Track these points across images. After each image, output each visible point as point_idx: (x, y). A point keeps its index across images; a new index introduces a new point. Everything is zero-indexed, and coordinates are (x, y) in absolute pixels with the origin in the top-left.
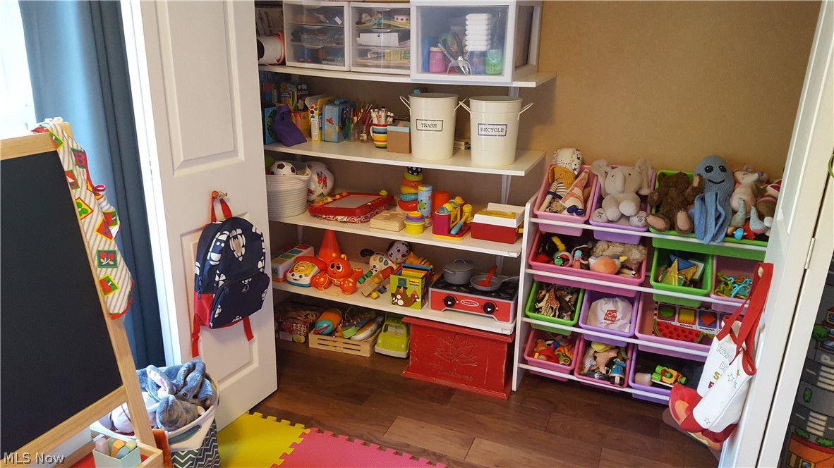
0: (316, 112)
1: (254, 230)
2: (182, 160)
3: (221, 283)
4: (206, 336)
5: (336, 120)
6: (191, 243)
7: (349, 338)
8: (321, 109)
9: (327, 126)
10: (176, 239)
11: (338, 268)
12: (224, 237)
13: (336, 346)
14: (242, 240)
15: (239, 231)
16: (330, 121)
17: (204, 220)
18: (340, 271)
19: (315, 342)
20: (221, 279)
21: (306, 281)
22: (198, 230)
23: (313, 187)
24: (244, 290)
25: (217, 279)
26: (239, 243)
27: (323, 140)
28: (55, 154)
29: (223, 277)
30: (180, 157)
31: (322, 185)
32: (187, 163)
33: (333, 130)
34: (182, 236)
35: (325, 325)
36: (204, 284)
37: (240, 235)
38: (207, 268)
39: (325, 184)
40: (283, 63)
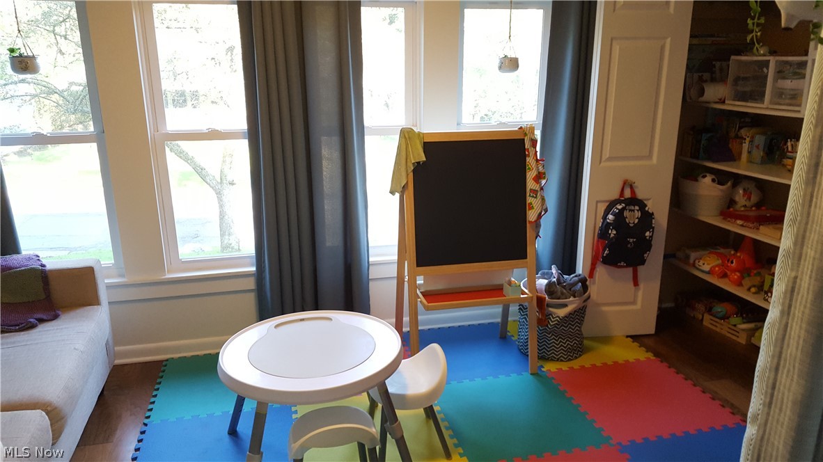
0: (748, 139)
1: (647, 209)
2: (608, 156)
3: (612, 235)
4: (601, 270)
5: (761, 147)
6: (602, 208)
7: (735, 326)
8: (753, 137)
9: (755, 152)
10: (593, 203)
11: (732, 262)
12: (620, 207)
13: (722, 328)
14: (638, 214)
15: (637, 208)
16: (758, 147)
17: (615, 195)
18: (733, 265)
19: (708, 321)
20: (613, 233)
21: (707, 268)
22: (608, 201)
23: (737, 199)
24: (629, 246)
25: (610, 232)
26: (634, 216)
27: (750, 161)
28: (524, 140)
29: (615, 232)
30: (606, 154)
31: (745, 198)
32: (610, 159)
33: (758, 154)
34: (597, 202)
35: (720, 310)
36: (603, 233)
37: (638, 211)
38: (605, 223)
39: (749, 198)
40: (723, 102)
